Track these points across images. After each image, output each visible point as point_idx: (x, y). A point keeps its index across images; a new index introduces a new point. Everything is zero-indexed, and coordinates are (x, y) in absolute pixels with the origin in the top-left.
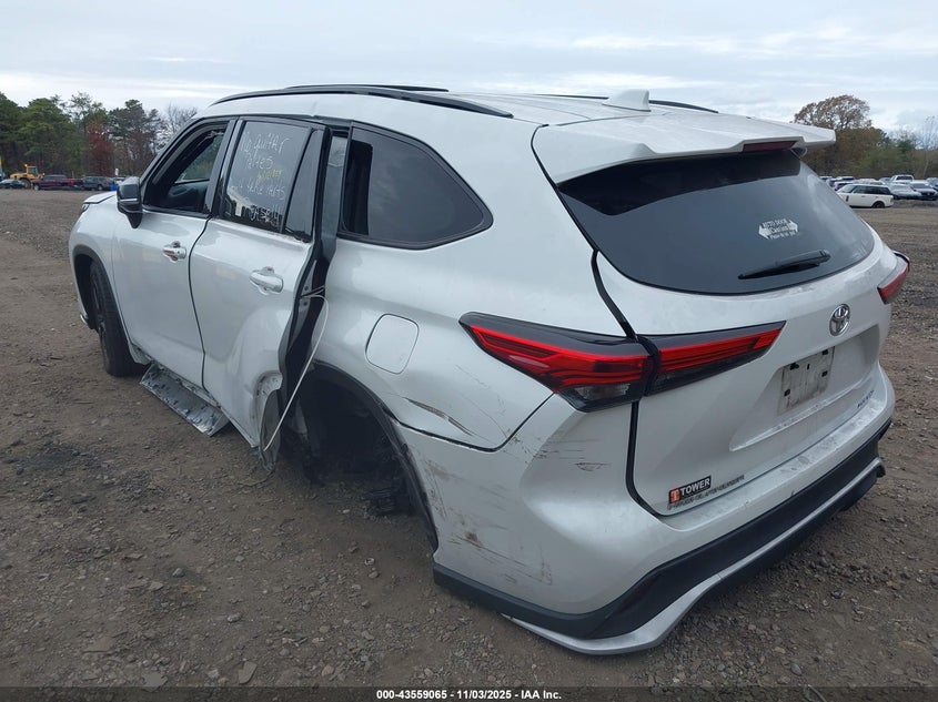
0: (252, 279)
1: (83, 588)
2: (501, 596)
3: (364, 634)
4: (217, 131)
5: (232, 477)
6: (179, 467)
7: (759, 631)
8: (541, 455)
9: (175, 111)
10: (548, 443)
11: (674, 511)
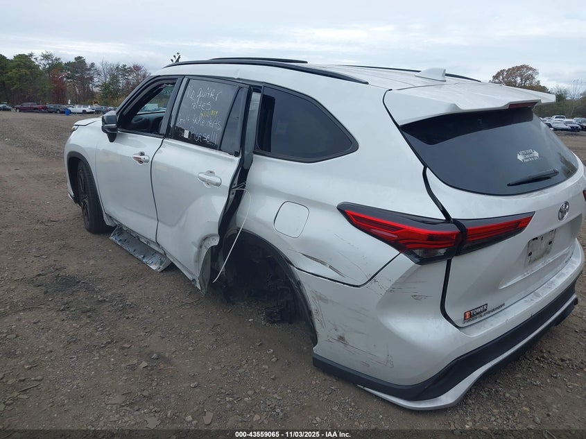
0: (199, 177)
1: (99, 365)
2: (358, 374)
3: (275, 396)
4: (168, 84)
5: (177, 298)
6: (143, 291)
7: (512, 398)
8: (391, 290)
9: (106, 64)
10: (396, 283)
11: (466, 324)
